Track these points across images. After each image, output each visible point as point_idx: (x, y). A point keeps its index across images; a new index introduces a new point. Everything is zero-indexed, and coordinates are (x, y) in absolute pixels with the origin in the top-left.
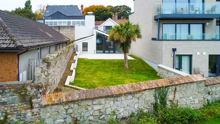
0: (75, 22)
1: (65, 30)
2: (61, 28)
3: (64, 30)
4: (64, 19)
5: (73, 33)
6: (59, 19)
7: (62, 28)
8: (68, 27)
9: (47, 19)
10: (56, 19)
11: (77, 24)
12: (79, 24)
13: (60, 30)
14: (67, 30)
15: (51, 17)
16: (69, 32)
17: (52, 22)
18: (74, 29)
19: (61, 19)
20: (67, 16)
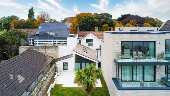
0: (59, 42)
1: (51, 49)
2: (46, 48)
3: (49, 50)
4: (50, 39)
5: (57, 52)
6: (46, 39)
7: (48, 48)
8: (53, 47)
9: (36, 39)
10: (44, 39)
11: (61, 43)
12: (63, 43)
13: (46, 50)
14: (52, 50)
15: (39, 37)
16: (53, 51)
17: (40, 42)
18: (58, 49)
19: (48, 39)
20: (53, 37)
